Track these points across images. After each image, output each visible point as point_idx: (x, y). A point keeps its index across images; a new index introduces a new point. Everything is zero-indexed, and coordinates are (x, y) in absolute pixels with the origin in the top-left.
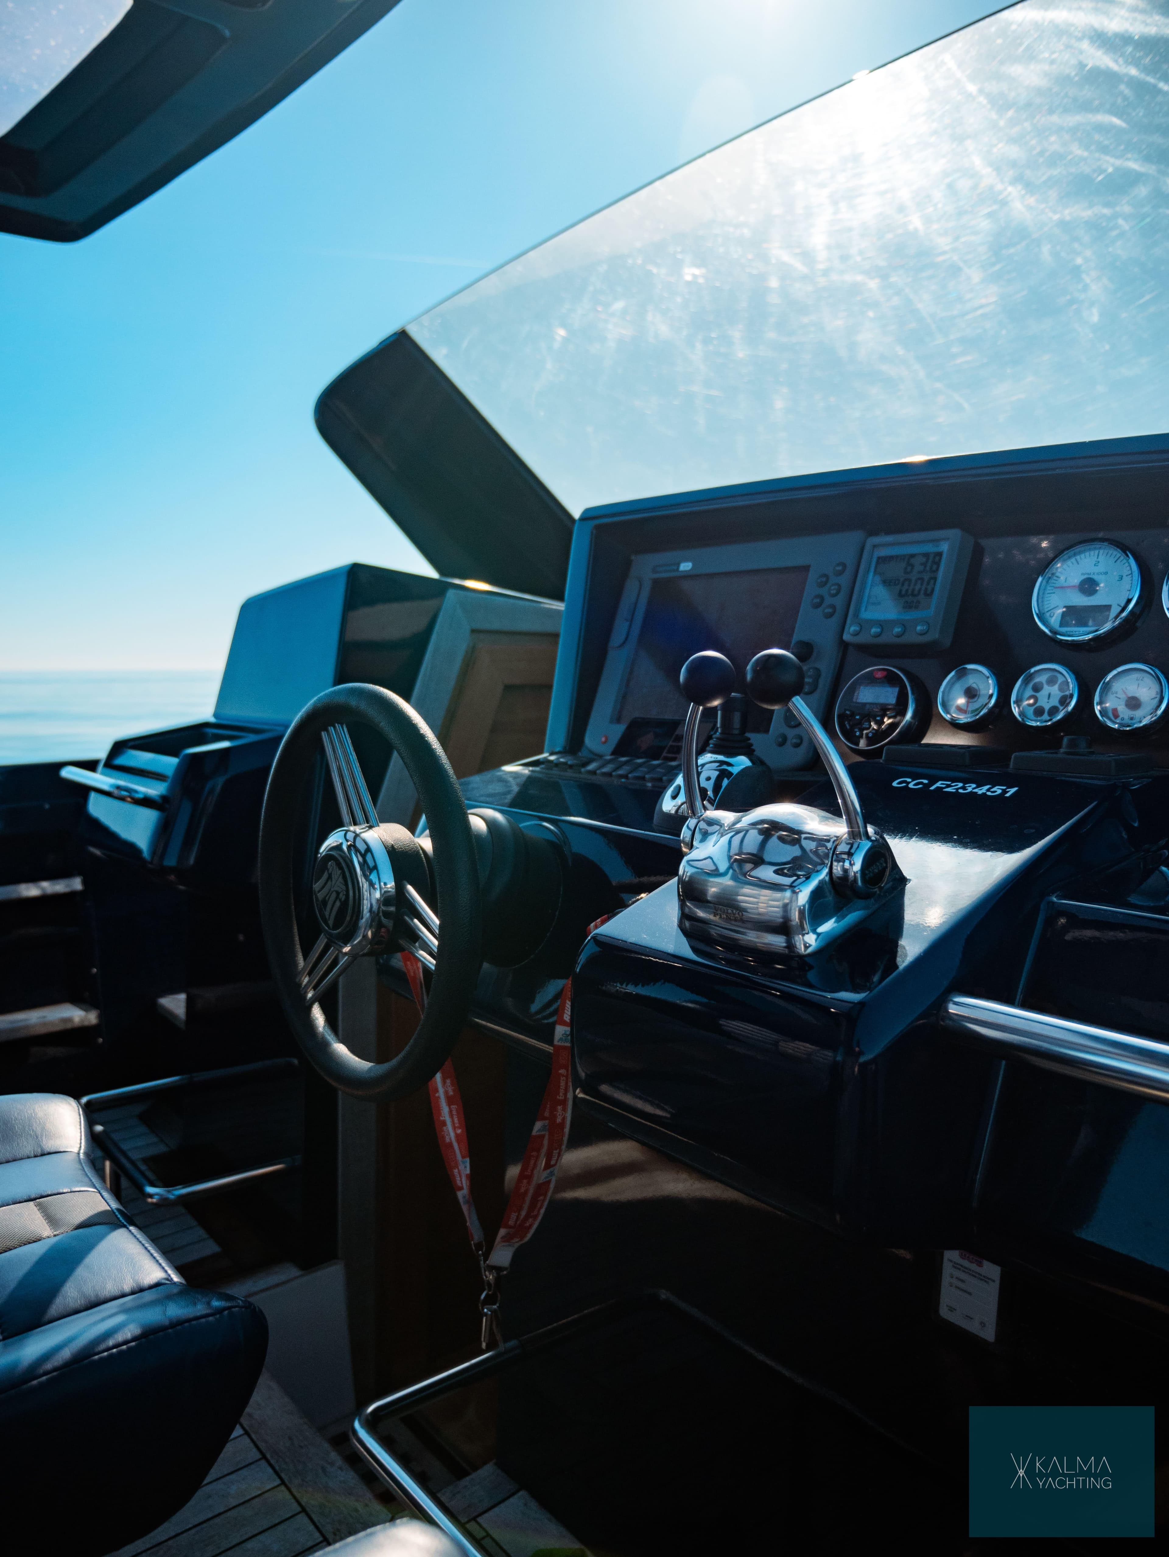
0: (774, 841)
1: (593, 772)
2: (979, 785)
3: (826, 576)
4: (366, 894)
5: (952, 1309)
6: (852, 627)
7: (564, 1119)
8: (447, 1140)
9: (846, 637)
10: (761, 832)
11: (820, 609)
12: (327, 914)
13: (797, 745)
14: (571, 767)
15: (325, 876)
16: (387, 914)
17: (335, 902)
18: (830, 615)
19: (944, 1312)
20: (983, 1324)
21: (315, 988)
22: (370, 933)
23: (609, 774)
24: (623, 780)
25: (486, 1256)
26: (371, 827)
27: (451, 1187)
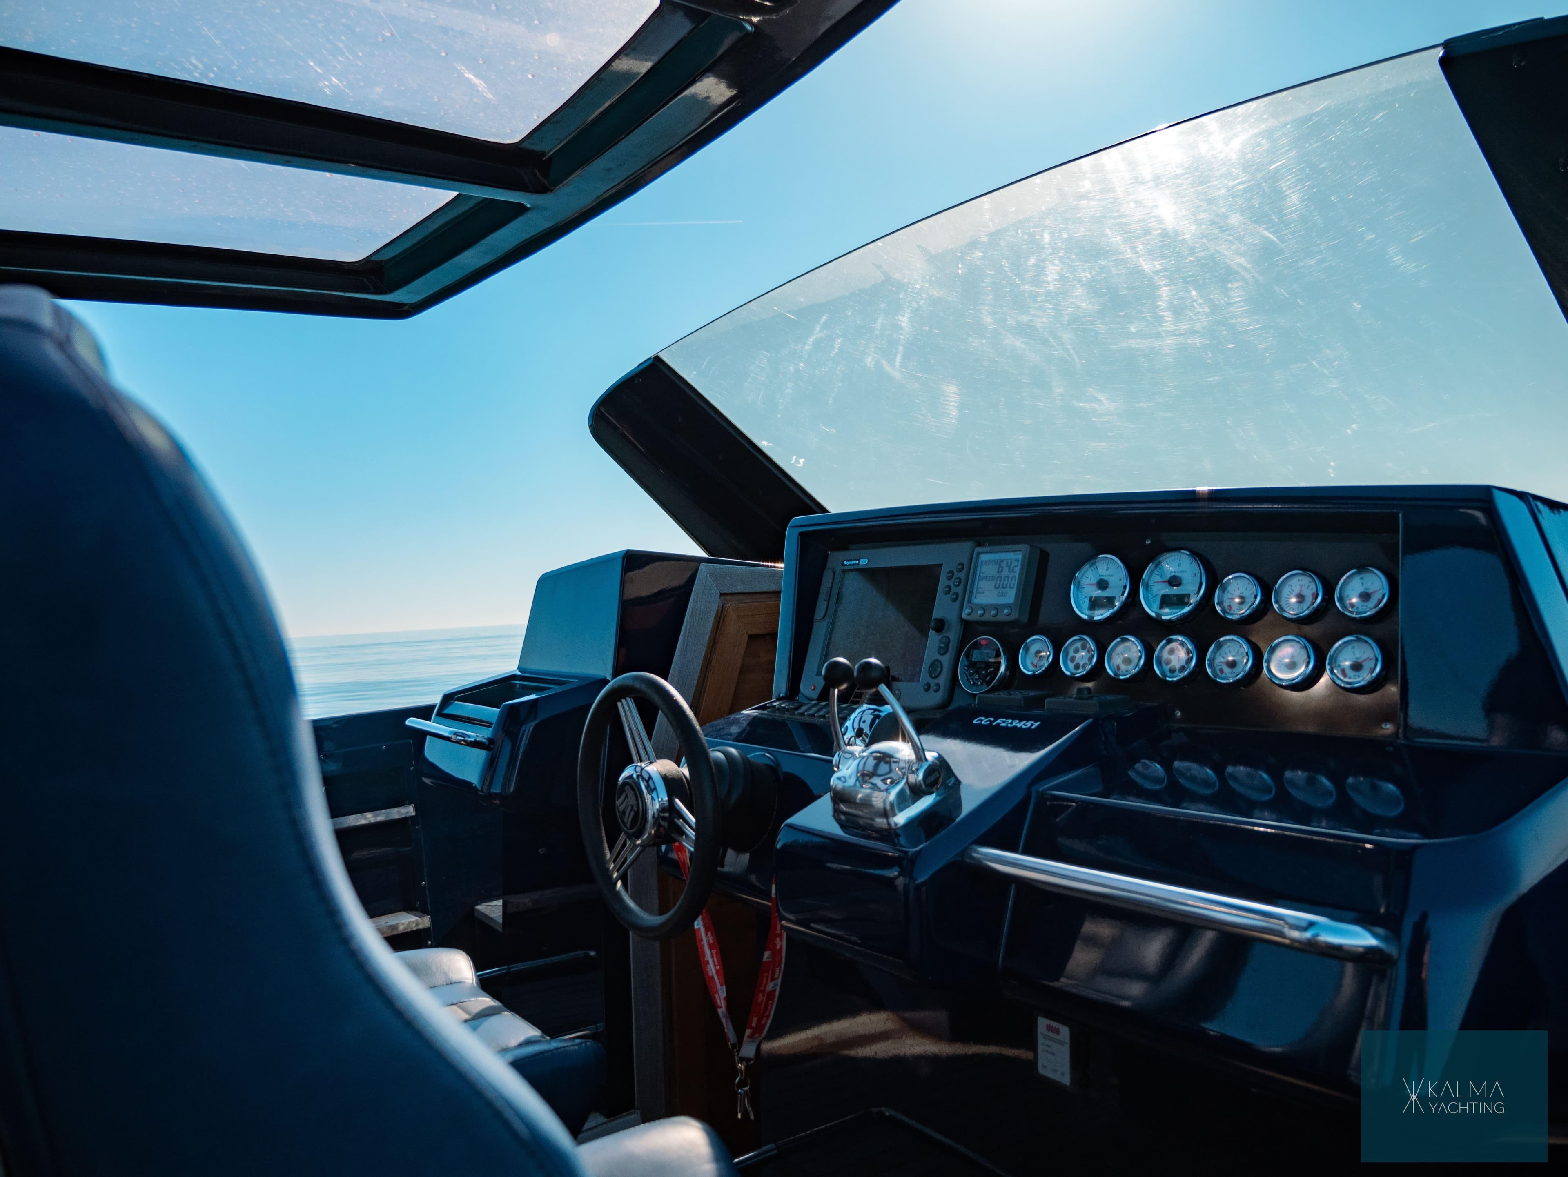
0: (882, 764)
1: (803, 714)
2: (1021, 721)
3: (952, 572)
4: (650, 806)
5: (1045, 1067)
6: (967, 611)
7: (781, 946)
8: (710, 974)
9: (964, 616)
10: (875, 758)
11: (949, 595)
12: (626, 820)
13: (937, 691)
14: (788, 710)
15: (624, 795)
16: (664, 818)
17: (630, 812)
18: (955, 600)
19: (1041, 1071)
20: (1063, 1074)
21: (618, 871)
22: (653, 832)
23: (813, 715)
24: (822, 719)
25: (738, 1052)
26: (651, 763)
27: (714, 1006)
